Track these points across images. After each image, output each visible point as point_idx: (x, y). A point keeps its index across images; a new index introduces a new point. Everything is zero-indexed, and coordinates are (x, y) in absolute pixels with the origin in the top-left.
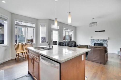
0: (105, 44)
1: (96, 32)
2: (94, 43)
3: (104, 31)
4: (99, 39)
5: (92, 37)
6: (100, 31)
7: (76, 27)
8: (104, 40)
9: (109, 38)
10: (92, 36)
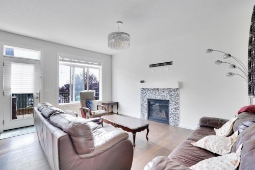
0: (174, 103)
1: (152, 66)
2: (148, 100)
3: (170, 63)
4: (160, 88)
5: (142, 82)
6: (160, 65)
7: (112, 56)
8: (170, 90)
9: (181, 84)
10: (142, 80)
